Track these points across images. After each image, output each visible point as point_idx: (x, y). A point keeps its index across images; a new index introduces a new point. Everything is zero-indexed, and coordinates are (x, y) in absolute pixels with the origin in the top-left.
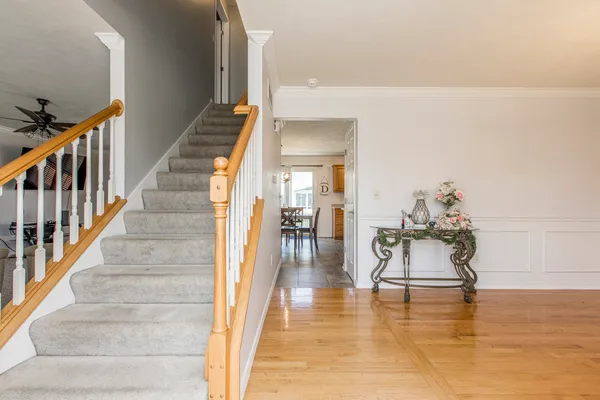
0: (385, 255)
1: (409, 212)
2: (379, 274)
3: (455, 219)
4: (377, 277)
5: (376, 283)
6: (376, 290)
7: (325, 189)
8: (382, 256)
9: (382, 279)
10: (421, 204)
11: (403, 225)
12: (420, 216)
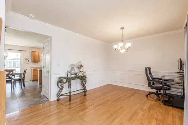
0: (61, 86)
1: (69, 71)
2: (59, 94)
3: (82, 72)
4: (59, 95)
5: (58, 97)
6: (58, 100)
7: (27, 61)
8: (60, 87)
9: (61, 95)
10: (73, 68)
11: (68, 76)
12: (73, 72)
